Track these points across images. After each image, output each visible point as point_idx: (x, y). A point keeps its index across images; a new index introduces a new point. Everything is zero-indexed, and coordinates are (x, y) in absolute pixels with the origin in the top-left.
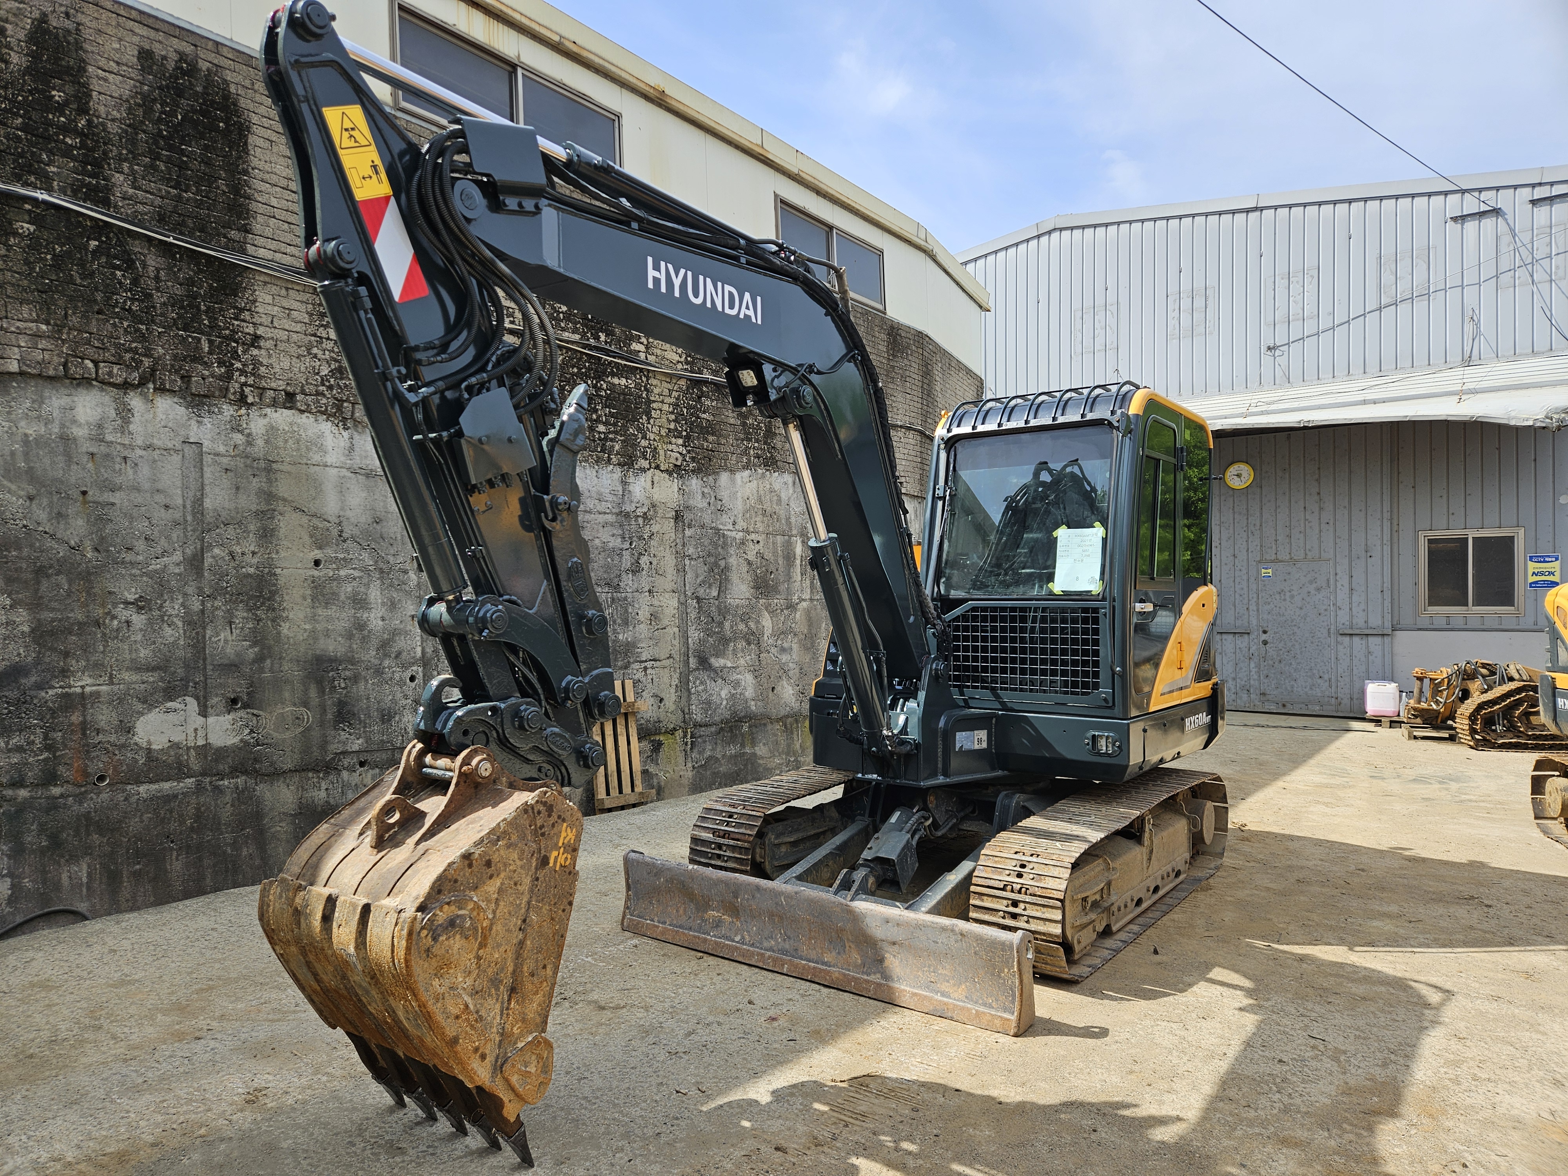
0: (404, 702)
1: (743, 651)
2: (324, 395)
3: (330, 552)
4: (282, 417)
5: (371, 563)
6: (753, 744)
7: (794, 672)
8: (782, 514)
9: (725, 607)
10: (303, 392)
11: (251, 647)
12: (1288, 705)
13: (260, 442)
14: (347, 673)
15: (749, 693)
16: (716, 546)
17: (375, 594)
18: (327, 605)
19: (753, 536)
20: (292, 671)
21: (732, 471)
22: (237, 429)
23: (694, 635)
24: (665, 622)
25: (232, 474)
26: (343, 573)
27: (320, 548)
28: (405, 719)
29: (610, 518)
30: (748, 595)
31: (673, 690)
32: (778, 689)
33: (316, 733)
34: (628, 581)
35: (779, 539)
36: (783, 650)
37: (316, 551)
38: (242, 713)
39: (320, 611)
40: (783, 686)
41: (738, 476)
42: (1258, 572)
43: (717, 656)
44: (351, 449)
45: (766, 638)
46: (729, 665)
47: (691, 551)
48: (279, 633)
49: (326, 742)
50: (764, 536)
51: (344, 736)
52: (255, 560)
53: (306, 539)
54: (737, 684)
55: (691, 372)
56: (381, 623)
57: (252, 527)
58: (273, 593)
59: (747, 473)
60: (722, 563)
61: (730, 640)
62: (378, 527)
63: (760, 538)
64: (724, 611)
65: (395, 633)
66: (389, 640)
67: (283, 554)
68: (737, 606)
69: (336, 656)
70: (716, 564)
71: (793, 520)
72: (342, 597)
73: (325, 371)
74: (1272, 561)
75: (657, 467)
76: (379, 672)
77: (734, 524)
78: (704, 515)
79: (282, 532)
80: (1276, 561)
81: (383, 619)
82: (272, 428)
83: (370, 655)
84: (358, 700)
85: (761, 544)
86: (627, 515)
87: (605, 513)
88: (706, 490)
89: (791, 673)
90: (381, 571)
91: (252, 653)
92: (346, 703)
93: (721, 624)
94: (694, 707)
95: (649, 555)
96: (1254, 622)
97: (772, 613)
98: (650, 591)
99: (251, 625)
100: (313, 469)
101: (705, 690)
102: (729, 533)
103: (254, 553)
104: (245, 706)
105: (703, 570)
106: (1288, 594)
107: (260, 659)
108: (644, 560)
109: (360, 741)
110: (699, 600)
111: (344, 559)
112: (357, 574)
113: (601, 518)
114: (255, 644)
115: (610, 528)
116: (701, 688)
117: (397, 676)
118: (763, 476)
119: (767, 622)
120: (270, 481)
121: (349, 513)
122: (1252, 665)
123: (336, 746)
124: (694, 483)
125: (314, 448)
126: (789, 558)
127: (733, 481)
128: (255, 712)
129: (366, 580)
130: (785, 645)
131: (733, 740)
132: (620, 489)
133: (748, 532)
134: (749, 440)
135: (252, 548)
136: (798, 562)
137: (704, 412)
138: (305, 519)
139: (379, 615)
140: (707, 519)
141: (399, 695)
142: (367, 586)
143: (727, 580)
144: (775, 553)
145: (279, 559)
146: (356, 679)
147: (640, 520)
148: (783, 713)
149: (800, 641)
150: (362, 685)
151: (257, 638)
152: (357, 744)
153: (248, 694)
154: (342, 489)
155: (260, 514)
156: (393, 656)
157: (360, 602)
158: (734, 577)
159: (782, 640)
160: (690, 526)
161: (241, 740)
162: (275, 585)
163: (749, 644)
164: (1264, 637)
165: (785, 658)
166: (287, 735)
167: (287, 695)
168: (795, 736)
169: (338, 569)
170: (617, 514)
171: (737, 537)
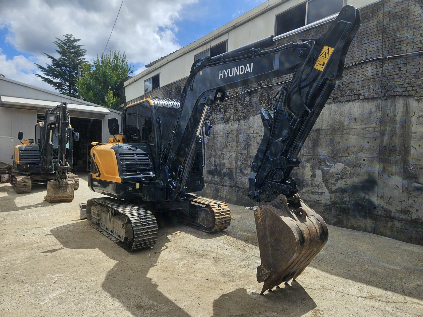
41: (256, 117)
43: (245, 170)
93: (247, 161)
102: (252, 134)
158: (252, 147)
171: (254, 135)
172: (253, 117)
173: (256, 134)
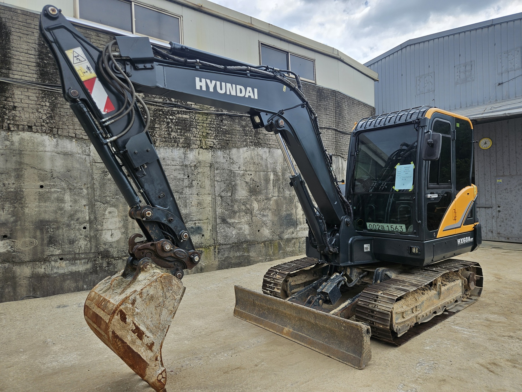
0: (80, 237)
1: (243, 216)
2: (44, 126)
3: (47, 183)
4: (26, 135)
5: (66, 186)
6: (248, 252)
7: (269, 224)
8: (263, 163)
9: (235, 200)
10: (35, 125)
11: (12, 217)
12: (510, 239)
13: (17, 144)
14: (54, 226)
15: (247, 232)
16: (230, 176)
17: (67, 197)
18: (45, 202)
19: (249, 172)
20: (29, 225)
21: (238, 148)
22: (7, 140)
23: (219, 210)
24: (205, 206)
25: (5, 156)
26: (52, 190)
27: (43, 181)
28: (81, 243)
29: (178, 167)
30: (246, 195)
31: (209, 231)
32: (261, 231)
33: (39, 248)
34: (187, 191)
35: (262, 173)
36: (264, 216)
37: (41, 182)
38: (8, 241)
39: (42, 204)
40: (264, 230)
41: (241, 150)
42: (496, 181)
43: (230, 218)
44: (57, 145)
45: (255, 211)
46: (237, 221)
47: (218, 178)
48: (24, 212)
49: (44, 251)
50: (254, 172)
51: (52, 249)
52: (14, 186)
53: (37, 178)
54: (241, 229)
55: (217, 111)
56: (70, 208)
57: (13, 174)
58: (21, 198)
59: (245, 148)
60: (233, 183)
61: (237, 212)
62: (69, 173)
63: (252, 173)
64: (234, 201)
65: (76, 211)
66: (73, 214)
67: (26, 184)
68: (241, 199)
69: (49, 220)
70: (230, 183)
71: (269, 166)
72: (52, 198)
73: (44, 117)
74: (502, 176)
75: (202, 148)
76: (69, 225)
77: (239, 168)
78: (224, 165)
79: (26, 176)
80: (504, 176)
81: (71, 206)
82: (22, 139)
83: (65, 220)
84: (58, 236)
85: (253, 175)
86: (186, 166)
87: (175, 165)
88: (225, 156)
89: (268, 225)
90: (70, 189)
91: (12, 219)
92: (53, 237)
93: (232, 206)
94: (219, 238)
95: (197, 180)
96: (494, 202)
97: (258, 201)
98: (197, 194)
99: (12, 209)
100: (39, 153)
101: (225, 231)
102: (236, 171)
103: (13, 184)
104: (9, 238)
105: (223, 186)
106: (509, 190)
107: (16, 221)
108: (194, 183)
109: (59, 251)
110: (221, 197)
111: (53, 185)
112: (59, 190)
113: (174, 167)
114: (13, 216)
115: (178, 171)
116: (223, 230)
117: (77, 227)
118: (254, 149)
119: (256, 205)
120: (20, 158)
121: (55, 168)
122: (494, 221)
123: (48, 253)
124: (220, 153)
125: (40, 145)
126: (267, 180)
127: (239, 152)
128: (13, 240)
129: (63, 192)
130: (265, 214)
131: (239, 250)
132: (183, 156)
133: (246, 171)
134: (247, 136)
135: (13, 182)
136: (271, 182)
137: (224, 126)
138: (36, 171)
139: (70, 205)
140: (226, 166)
141: (78, 234)
142: (64, 194)
143: (235, 189)
144: (260, 179)
145: (24, 186)
146: (58, 228)
147: (193, 168)
148: (263, 240)
149: (272, 212)
150: (61, 231)
151: (14, 214)
152: (58, 252)
153: (10, 234)
154: (52, 160)
155: (16, 170)
156: (75, 220)
157: (61, 200)
158: (239, 188)
159: (263, 212)
160: (217, 169)
161: (7, 251)
162: (22, 195)
163: (247, 213)
164: (499, 209)
165: (264, 219)
166: (27, 249)
167: (27, 234)
168: (270, 249)
169: (51, 189)
170: (181, 166)
171: (241, 173)
173: (243, 172)
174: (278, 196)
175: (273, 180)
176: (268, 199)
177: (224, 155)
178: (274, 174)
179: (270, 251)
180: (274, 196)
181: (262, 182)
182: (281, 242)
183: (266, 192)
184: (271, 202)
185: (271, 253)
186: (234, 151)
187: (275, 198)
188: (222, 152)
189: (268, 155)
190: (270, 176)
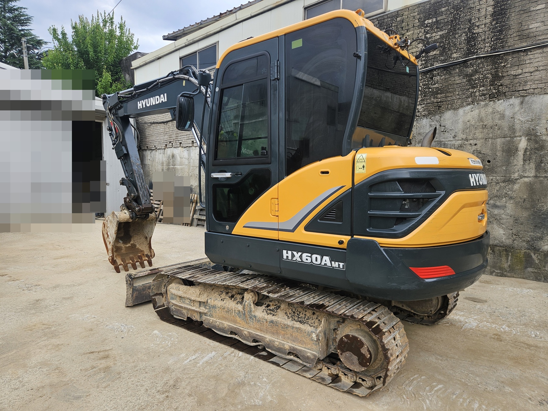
7: (507, 220)
8: (505, 124)
19: (471, 142)
21: (456, 109)
35: (499, 141)
36: (495, 206)
41: (461, 111)
63: (477, 142)
71: (517, 127)
77: (455, 136)
85: (479, 145)
89: (503, 221)
102: (449, 142)
126: (510, 151)
127: (456, 114)
130: (498, 203)
134: (473, 88)
136: (521, 153)
144: (494, 149)
159: (495, 200)
165: (496, 211)
168: (504, 260)
172: (452, 111)
173: (461, 141)
174: (536, 177)
175: (526, 149)
176: (509, 181)
177: (430, 123)
178: (529, 140)
179: (502, 262)
180: (525, 177)
181: (499, 154)
182: (532, 254)
183: (506, 170)
184: (516, 187)
185: (506, 266)
186: (448, 115)
187: (526, 180)
188: (429, 120)
189: (517, 108)
190: (519, 144)
